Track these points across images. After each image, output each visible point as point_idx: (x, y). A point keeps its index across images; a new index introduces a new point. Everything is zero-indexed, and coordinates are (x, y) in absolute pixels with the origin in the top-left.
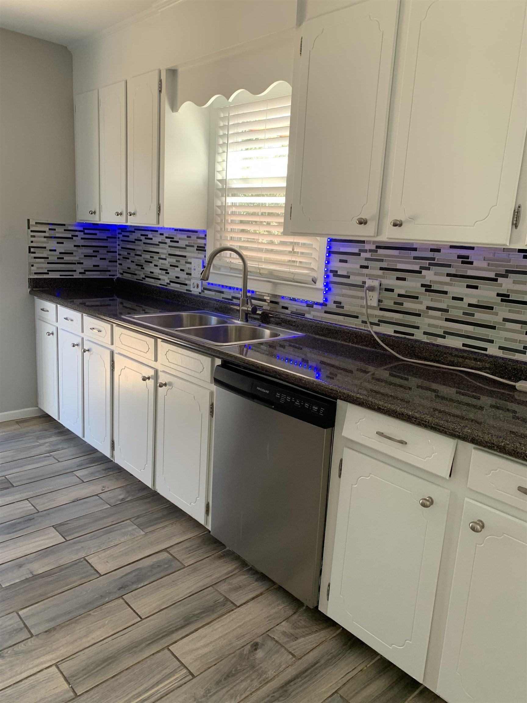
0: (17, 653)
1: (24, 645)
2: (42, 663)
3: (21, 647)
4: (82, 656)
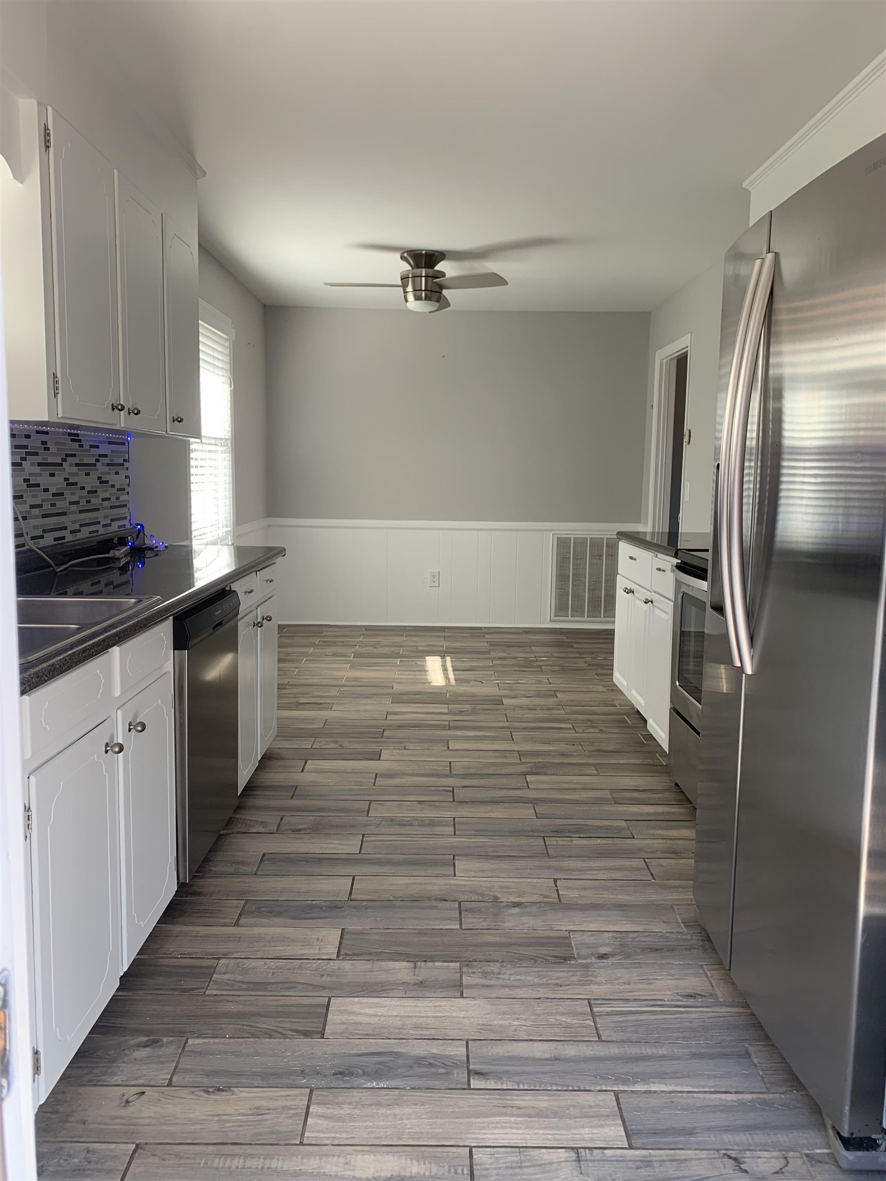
0: (481, 895)
1: (471, 898)
2: (465, 880)
3: (474, 897)
4: (429, 872)
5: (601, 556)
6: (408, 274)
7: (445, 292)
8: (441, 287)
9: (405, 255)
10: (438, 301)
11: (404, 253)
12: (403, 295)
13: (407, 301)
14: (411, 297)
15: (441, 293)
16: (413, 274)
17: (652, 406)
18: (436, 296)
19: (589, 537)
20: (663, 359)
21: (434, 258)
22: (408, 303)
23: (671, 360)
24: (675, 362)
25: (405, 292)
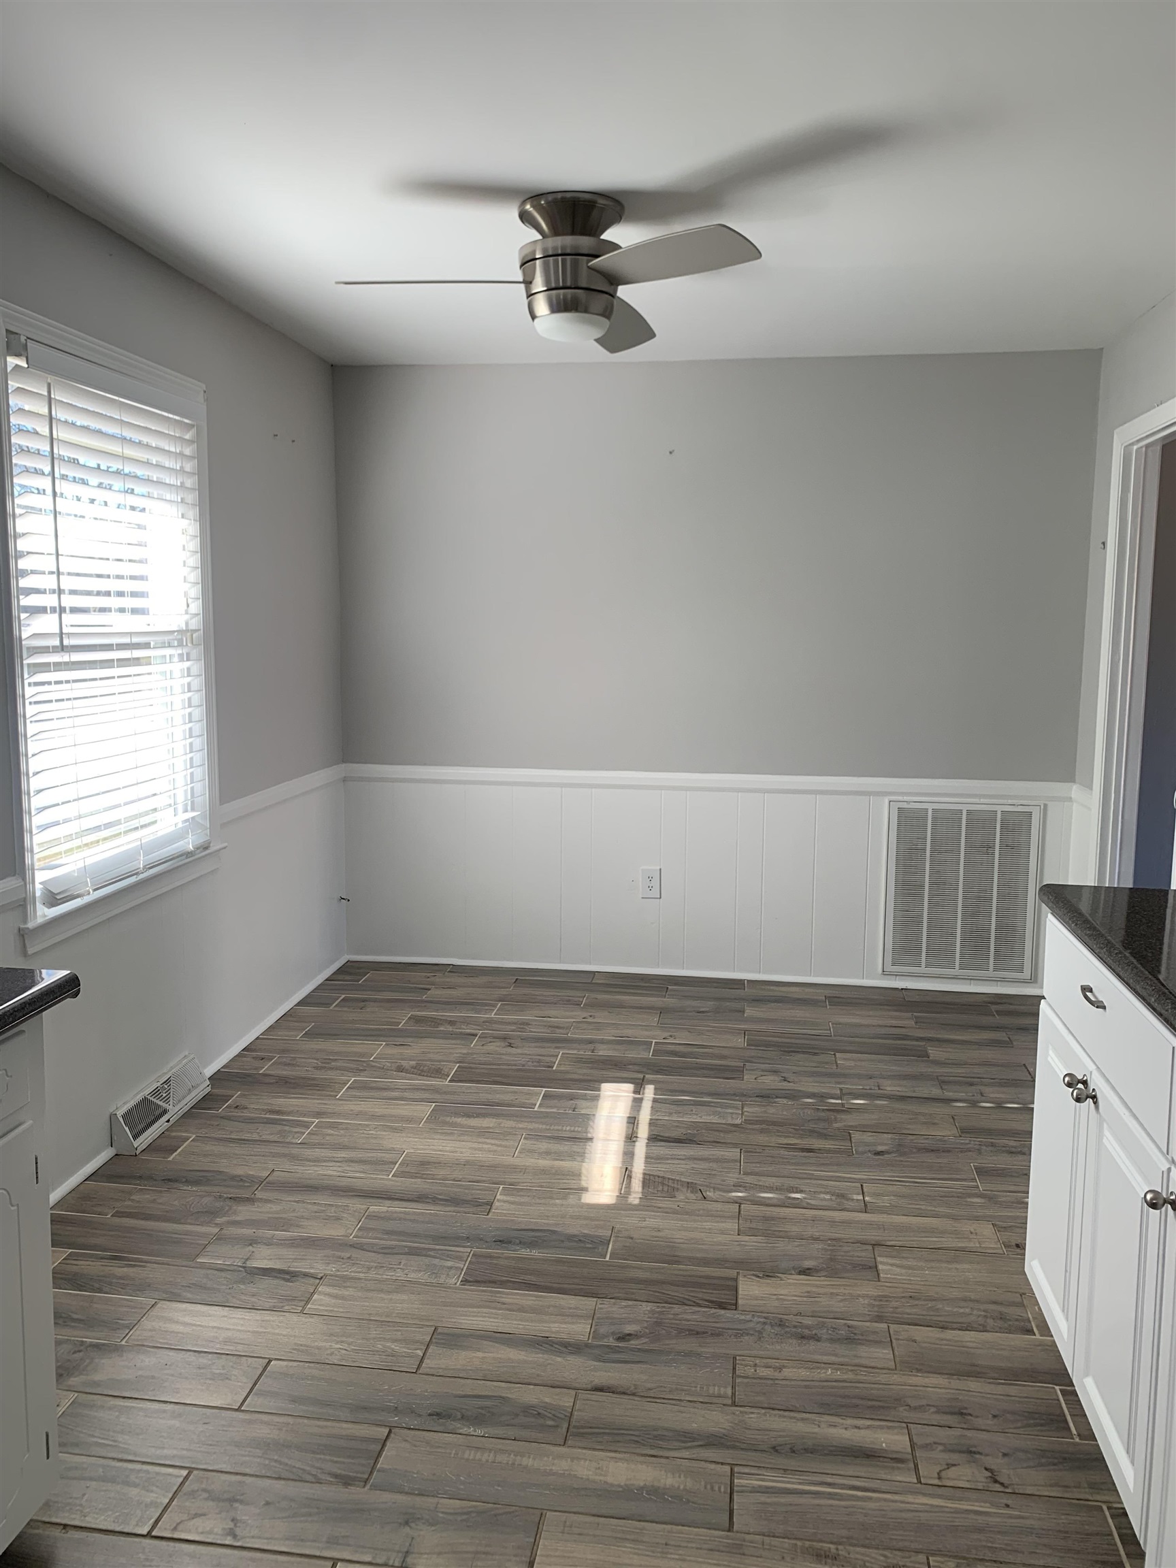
5: (989, 847)
6: (534, 252)
7: (623, 292)
8: (614, 280)
9: (528, 207)
10: (607, 313)
11: (524, 203)
12: (525, 301)
13: (533, 317)
14: (542, 307)
15: (613, 295)
16: (544, 250)
17: (1104, 543)
18: (599, 301)
19: (965, 808)
20: (1132, 444)
21: (595, 213)
22: (536, 320)
23: (1147, 446)
24: (1159, 448)
25: (530, 295)
